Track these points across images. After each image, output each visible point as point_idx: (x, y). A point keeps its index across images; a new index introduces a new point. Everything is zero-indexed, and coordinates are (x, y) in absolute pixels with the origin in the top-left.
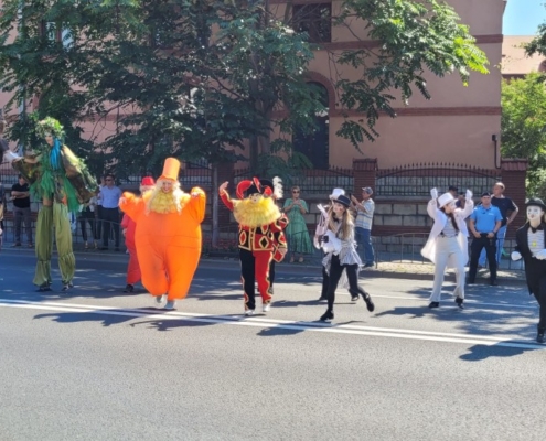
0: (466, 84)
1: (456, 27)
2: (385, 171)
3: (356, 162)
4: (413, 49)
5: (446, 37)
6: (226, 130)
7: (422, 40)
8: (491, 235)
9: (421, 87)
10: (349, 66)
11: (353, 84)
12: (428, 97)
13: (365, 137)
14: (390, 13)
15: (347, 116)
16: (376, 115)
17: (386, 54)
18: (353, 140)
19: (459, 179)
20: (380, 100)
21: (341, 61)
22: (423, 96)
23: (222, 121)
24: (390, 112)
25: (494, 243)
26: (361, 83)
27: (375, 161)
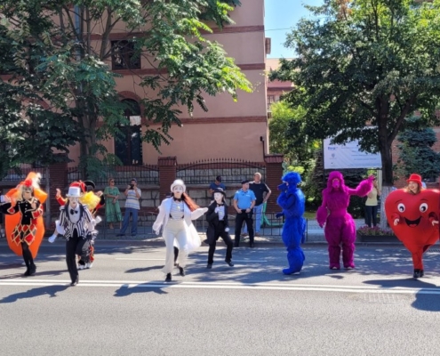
0: (235, 100)
1: (224, 60)
2: (182, 166)
3: (160, 159)
4: (192, 76)
5: (218, 67)
6: (52, 138)
7: (198, 70)
8: (248, 210)
9: (201, 103)
10: (148, 88)
11: (152, 102)
12: (206, 110)
13: (162, 141)
14: (170, 51)
15: (148, 126)
16: (169, 124)
17: (174, 80)
18: (154, 144)
19: (239, 170)
20: (171, 114)
21: (142, 85)
22: (202, 110)
23: (47, 132)
24: (178, 122)
25: (251, 216)
26: (158, 101)
27: (174, 159)
